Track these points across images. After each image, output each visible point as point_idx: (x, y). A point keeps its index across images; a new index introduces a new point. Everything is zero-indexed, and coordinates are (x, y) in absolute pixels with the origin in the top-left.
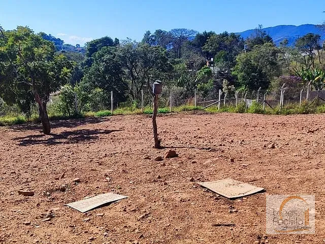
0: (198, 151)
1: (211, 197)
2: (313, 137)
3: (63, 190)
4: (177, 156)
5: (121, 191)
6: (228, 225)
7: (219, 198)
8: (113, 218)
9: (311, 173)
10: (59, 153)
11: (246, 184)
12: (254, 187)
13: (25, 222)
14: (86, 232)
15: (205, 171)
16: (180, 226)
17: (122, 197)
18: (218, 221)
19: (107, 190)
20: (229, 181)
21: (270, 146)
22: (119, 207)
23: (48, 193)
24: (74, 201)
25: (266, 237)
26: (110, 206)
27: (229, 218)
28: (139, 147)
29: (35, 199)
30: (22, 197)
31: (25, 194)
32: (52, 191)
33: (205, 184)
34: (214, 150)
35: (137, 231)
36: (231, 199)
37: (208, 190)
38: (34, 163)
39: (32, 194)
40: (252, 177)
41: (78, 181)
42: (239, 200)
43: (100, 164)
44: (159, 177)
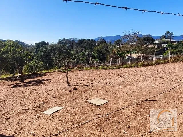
0: (84, 87)
1: (92, 105)
2: (122, 79)
3: (39, 107)
4: (77, 89)
5: (60, 105)
6: (99, 115)
7: (94, 105)
8: (60, 116)
9: (122, 94)
10: (30, 91)
11: (102, 100)
12: (105, 101)
13: (29, 121)
14: (52, 122)
15: (89, 96)
16: (83, 116)
17: (62, 108)
18: (95, 114)
19: (56, 106)
20: (97, 99)
21: (108, 83)
22: (61, 112)
23: (34, 109)
24: (44, 111)
25: (110, 117)
26: (58, 111)
27: (98, 112)
28: (61, 86)
29: (30, 111)
30: (24, 111)
31: (25, 110)
32: (35, 108)
33: (89, 101)
34: (89, 86)
35: (70, 119)
36: (98, 106)
37: (91, 103)
38: (21, 96)
39: (28, 110)
40: (104, 97)
41: (44, 103)
42: (101, 106)
43: (48, 94)
44: (73, 100)
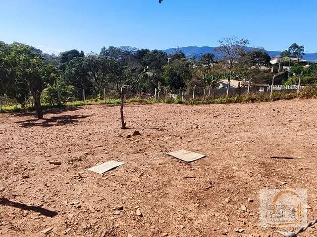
0: (151, 130)
1: (176, 161)
2: (217, 120)
3: (80, 160)
4: (139, 134)
5: (117, 158)
6: (192, 178)
7: (182, 161)
8: (121, 177)
9: (228, 145)
10: (55, 133)
11: (194, 153)
12: (199, 155)
13: (66, 182)
14: (109, 186)
15: (166, 145)
16: (165, 179)
17: (122, 163)
18: (186, 176)
20: (183, 151)
21: (195, 127)
22: (122, 169)
23: (71, 162)
24: (90, 167)
25: (214, 183)
26: (116, 169)
27: (191, 173)
28: (109, 128)
29: (65, 166)
30: (53, 166)
31: (56, 164)
32: (72, 161)
33: (170, 154)
34: (161, 130)
35: (140, 183)
36: (189, 162)
37: (174, 157)
39: (60, 164)
40: (196, 149)
41: (87, 154)
42: (193, 163)
43: (89, 141)
44: (140, 150)
